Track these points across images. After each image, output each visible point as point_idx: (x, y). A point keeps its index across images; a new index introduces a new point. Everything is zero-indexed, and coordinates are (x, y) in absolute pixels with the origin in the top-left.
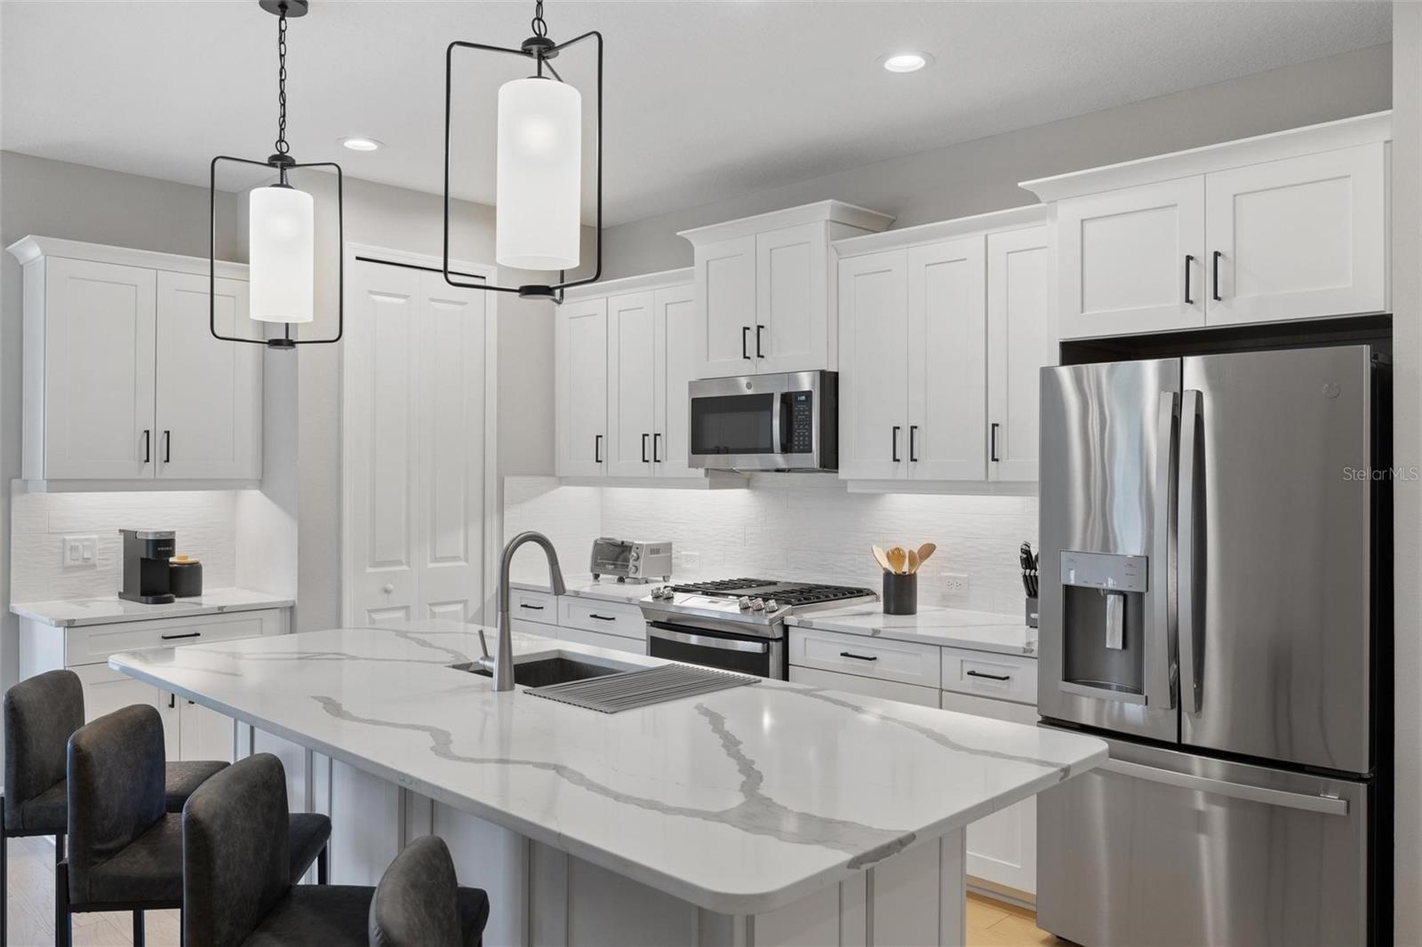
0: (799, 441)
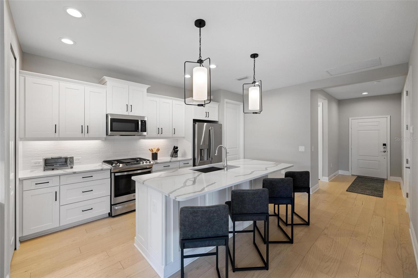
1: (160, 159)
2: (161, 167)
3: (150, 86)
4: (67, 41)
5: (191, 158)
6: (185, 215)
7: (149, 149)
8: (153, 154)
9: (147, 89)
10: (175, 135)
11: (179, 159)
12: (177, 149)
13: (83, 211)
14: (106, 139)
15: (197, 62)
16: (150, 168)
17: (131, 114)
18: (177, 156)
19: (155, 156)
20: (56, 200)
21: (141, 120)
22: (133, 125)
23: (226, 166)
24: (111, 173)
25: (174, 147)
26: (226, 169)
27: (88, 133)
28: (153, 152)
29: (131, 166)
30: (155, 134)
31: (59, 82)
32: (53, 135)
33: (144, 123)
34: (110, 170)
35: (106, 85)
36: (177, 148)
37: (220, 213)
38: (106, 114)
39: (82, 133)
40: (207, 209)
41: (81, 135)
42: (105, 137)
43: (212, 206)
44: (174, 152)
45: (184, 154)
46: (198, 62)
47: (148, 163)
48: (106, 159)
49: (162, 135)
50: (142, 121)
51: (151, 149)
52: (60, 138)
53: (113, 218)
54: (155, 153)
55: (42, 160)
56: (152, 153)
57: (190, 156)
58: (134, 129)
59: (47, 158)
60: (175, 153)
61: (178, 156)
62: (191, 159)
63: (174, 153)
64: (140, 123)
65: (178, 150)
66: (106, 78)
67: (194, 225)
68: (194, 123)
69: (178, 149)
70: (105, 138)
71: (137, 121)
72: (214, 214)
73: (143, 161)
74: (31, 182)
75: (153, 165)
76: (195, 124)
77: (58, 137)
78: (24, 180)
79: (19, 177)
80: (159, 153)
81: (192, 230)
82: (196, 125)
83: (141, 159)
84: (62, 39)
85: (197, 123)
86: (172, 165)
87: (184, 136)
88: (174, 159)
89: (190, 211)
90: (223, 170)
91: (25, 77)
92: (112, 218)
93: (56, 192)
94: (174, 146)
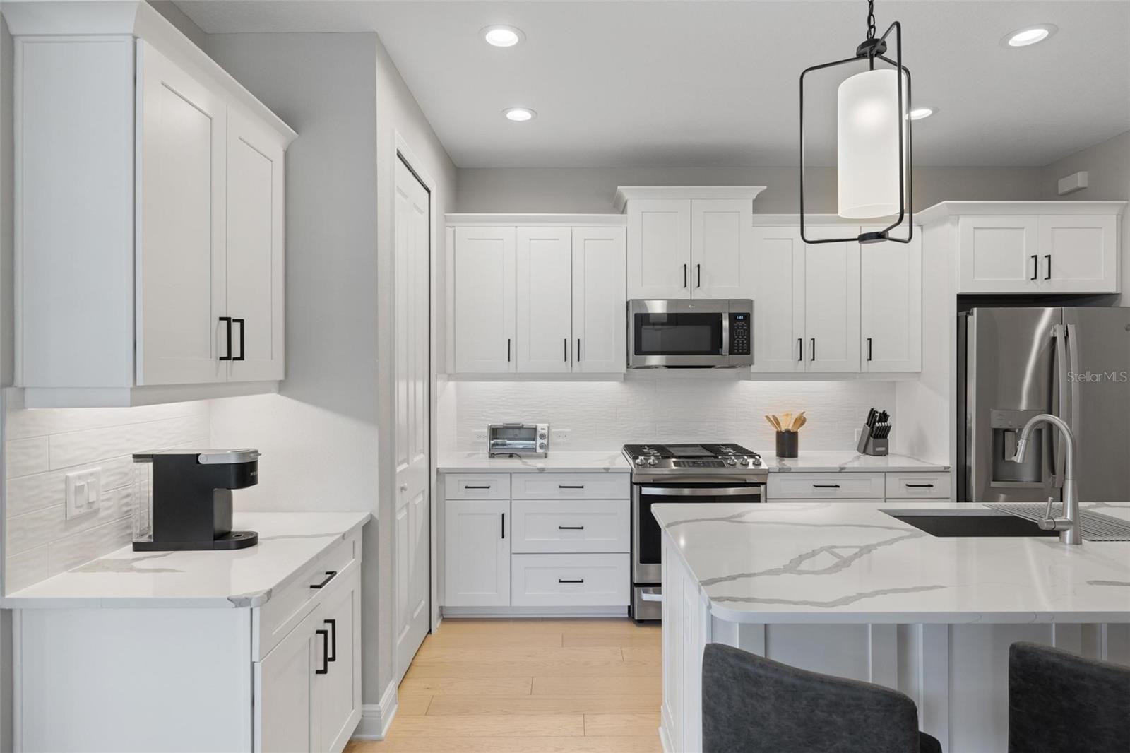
0: (738, 346)
1: (807, 455)
2: (805, 486)
3: (765, 187)
4: (519, 115)
5: (947, 464)
6: (716, 674)
7: (767, 417)
8: (780, 435)
9: (754, 201)
10: (873, 366)
11: (892, 462)
12: (886, 421)
13: (560, 581)
14: (626, 379)
15: (856, 56)
16: (758, 485)
17: (699, 294)
18: (883, 449)
19: (787, 444)
20: (503, 537)
21: (731, 312)
22: (705, 331)
23: (1069, 523)
24: (632, 484)
25: (873, 412)
26: (1068, 535)
27: (579, 360)
28: (780, 426)
29: (690, 468)
30: (786, 359)
31: (516, 227)
32: (502, 366)
33: (740, 323)
34: (629, 474)
35: (626, 213)
36: (884, 417)
37: (865, 721)
38: (628, 303)
39: (566, 360)
40: (798, 682)
41: (562, 367)
42: (625, 372)
43: (823, 675)
44: (870, 435)
45: (919, 446)
46: (860, 56)
47: (751, 466)
48: (632, 441)
49: (815, 367)
50: (733, 317)
51: (774, 416)
52: (520, 374)
53: (637, 625)
54: (788, 432)
55: (486, 430)
56: (778, 432)
57: (943, 455)
58: (707, 346)
59: (495, 426)
60: (874, 437)
61: (890, 451)
62: (946, 470)
63: (872, 439)
64: (726, 323)
65: (888, 428)
66: (626, 191)
67: (751, 729)
68: (964, 313)
69: (890, 422)
70: (624, 374)
71: (717, 318)
72: (834, 716)
73: (746, 457)
74: (459, 481)
75: (767, 474)
76: (969, 314)
77: (514, 372)
78: (446, 475)
79: (438, 466)
80: (801, 432)
81: (743, 744)
82: (973, 321)
83: (741, 451)
84: (507, 113)
85: (975, 309)
86: (847, 484)
87: (920, 370)
88: (871, 461)
89: (731, 666)
90: (1056, 539)
91: (454, 227)
92: (634, 625)
93: (503, 515)
94: (872, 409)
